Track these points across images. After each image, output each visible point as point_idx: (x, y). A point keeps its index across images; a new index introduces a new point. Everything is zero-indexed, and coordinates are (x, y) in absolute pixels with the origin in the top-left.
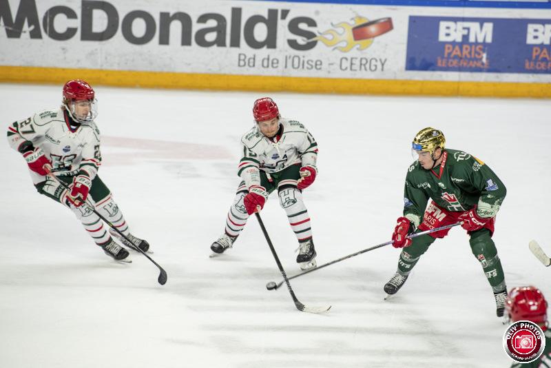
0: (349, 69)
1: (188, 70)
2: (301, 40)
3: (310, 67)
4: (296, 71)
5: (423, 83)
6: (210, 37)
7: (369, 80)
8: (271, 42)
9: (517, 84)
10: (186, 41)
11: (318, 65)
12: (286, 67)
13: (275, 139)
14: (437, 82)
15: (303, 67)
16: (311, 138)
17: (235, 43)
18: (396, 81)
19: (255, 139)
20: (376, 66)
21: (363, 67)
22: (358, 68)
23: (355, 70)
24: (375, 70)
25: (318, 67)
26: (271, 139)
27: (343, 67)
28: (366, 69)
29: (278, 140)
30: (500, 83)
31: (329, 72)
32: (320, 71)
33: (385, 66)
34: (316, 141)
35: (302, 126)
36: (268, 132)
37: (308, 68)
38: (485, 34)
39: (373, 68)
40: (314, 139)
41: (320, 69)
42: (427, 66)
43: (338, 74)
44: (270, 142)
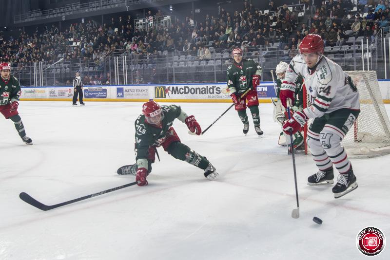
1: (200, 99)
2: (218, 92)
4: (218, 98)
6: (204, 92)
8: (213, 93)
10: (200, 93)
11: (221, 97)
12: (216, 97)
17: (207, 93)
27: (225, 97)
31: (223, 98)
38: (266, 89)
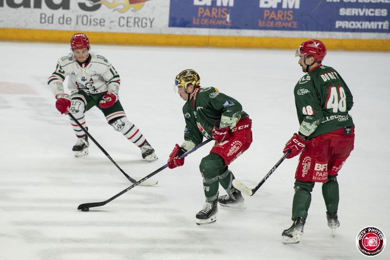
0: (125, 25)
3: (95, 24)
4: (85, 27)
5: (182, 36)
7: (141, 34)
9: (252, 38)
11: (102, 22)
12: (77, 24)
13: (83, 65)
14: (192, 36)
15: (90, 24)
16: (114, 71)
18: (161, 35)
19: (68, 61)
20: (146, 23)
21: (136, 24)
22: (133, 25)
23: (130, 27)
24: (146, 26)
25: (102, 24)
26: (81, 64)
27: (121, 24)
28: (138, 26)
29: (85, 66)
30: (239, 37)
31: (110, 28)
32: (103, 27)
33: (153, 24)
34: (118, 74)
35: (106, 61)
36: (80, 58)
37: (94, 25)
39: (144, 25)
40: (116, 73)
41: (104, 25)
42: (185, 24)
43: (117, 29)
44: (79, 66)
